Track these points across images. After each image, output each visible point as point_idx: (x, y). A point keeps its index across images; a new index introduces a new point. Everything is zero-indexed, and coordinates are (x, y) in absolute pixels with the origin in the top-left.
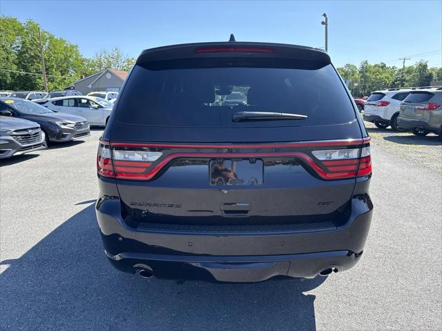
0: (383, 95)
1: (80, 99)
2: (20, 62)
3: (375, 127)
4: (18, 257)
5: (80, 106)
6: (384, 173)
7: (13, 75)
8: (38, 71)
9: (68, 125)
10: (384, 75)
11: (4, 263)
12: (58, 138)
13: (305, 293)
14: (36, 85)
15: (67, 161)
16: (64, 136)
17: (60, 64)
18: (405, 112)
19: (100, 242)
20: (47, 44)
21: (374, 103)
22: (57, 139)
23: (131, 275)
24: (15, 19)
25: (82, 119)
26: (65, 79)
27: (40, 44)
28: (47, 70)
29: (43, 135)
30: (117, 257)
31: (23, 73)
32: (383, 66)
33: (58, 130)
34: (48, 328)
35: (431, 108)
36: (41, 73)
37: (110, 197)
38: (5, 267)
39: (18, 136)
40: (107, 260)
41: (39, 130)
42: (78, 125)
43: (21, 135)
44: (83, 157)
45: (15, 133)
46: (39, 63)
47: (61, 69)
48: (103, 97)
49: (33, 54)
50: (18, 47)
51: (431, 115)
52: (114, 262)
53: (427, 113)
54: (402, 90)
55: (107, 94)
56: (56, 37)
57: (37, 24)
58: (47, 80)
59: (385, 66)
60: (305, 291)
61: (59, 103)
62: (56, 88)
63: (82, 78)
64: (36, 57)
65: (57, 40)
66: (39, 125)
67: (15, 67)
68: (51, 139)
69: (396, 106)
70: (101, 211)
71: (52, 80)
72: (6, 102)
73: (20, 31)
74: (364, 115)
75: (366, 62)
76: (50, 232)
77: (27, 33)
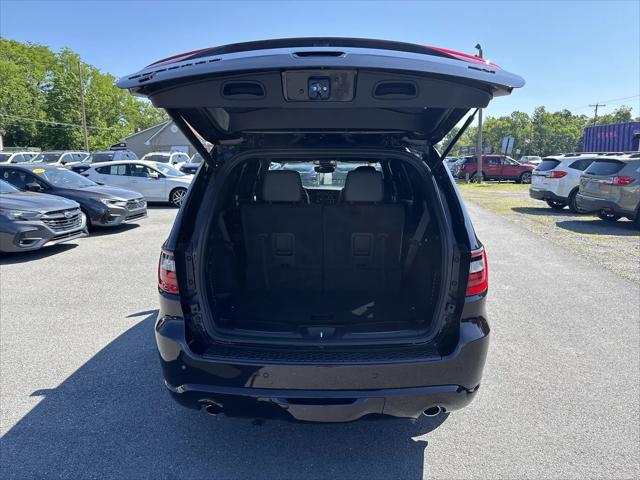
0: (558, 162)
1: (134, 165)
2: (50, 108)
3: (548, 206)
4: (54, 387)
5: (134, 175)
6: (546, 277)
7: (40, 125)
8: (75, 121)
9: (118, 204)
10: (568, 127)
11: (36, 394)
12: (104, 220)
13: (415, 439)
14: (72, 139)
15: (115, 254)
16: (112, 218)
17: (106, 110)
18: (587, 187)
19: (159, 369)
20: (89, 82)
21: (545, 173)
22: (102, 223)
23: (196, 412)
24: (46, 48)
25: (136, 195)
26: (113, 131)
27: (79, 83)
28: (88, 118)
29: (84, 218)
30: (180, 390)
31: (54, 123)
32: (567, 115)
33: (103, 211)
34: (93, 476)
35: (622, 182)
36: (80, 124)
37: (172, 317)
38: (39, 399)
39: (51, 220)
40: (167, 393)
41: (79, 211)
42: (131, 204)
43: (55, 219)
44: (137, 249)
45: (46, 216)
46: (77, 109)
47: (107, 117)
48: (166, 160)
49: (69, 97)
50: (48, 86)
51: (622, 194)
52: (175, 395)
53: (616, 191)
54: (584, 156)
55: (171, 155)
56: (101, 73)
57: (77, 55)
58: (87, 133)
59: (569, 114)
60: (416, 435)
61: (105, 170)
62: (99, 144)
63: (136, 131)
64: (73, 101)
65: (102, 77)
66: (78, 205)
67: (43, 114)
68: (93, 223)
69: (575, 178)
70: (162, 334)
71: (94, 133)
72: (34, 171)
73: (51, 64)
74: (531, 191)
75: (542, 109)
76: (94, 354)
77: (62, 66)
